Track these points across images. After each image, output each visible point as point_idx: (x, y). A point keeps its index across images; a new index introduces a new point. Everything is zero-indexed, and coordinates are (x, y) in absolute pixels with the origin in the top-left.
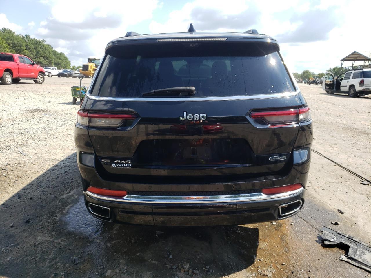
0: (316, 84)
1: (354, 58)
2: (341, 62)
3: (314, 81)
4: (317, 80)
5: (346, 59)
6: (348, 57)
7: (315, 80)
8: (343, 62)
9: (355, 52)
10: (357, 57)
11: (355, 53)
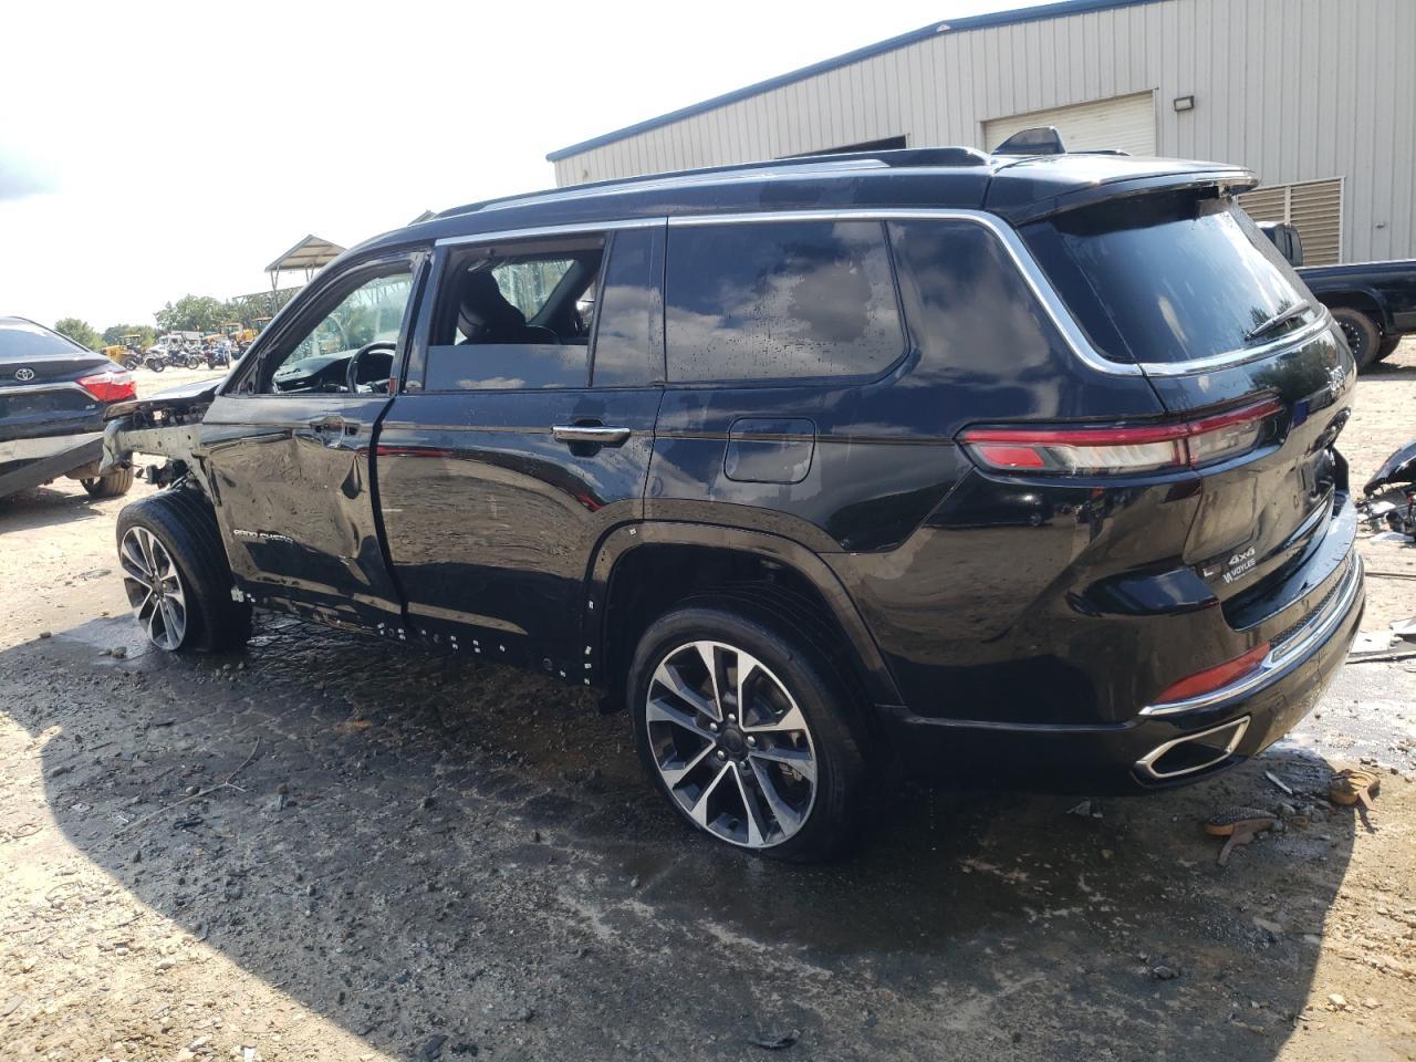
0: (186, 366)
1: (306, 260)
2: (269, 274)
3: (174, 354)
4: (186, 351)
5: (283, 264)
6: (289, 255)
7: (178, 352)
8: (275, 273)
9: (310, 238)
10: (317, 256)
11: (312, 243)
